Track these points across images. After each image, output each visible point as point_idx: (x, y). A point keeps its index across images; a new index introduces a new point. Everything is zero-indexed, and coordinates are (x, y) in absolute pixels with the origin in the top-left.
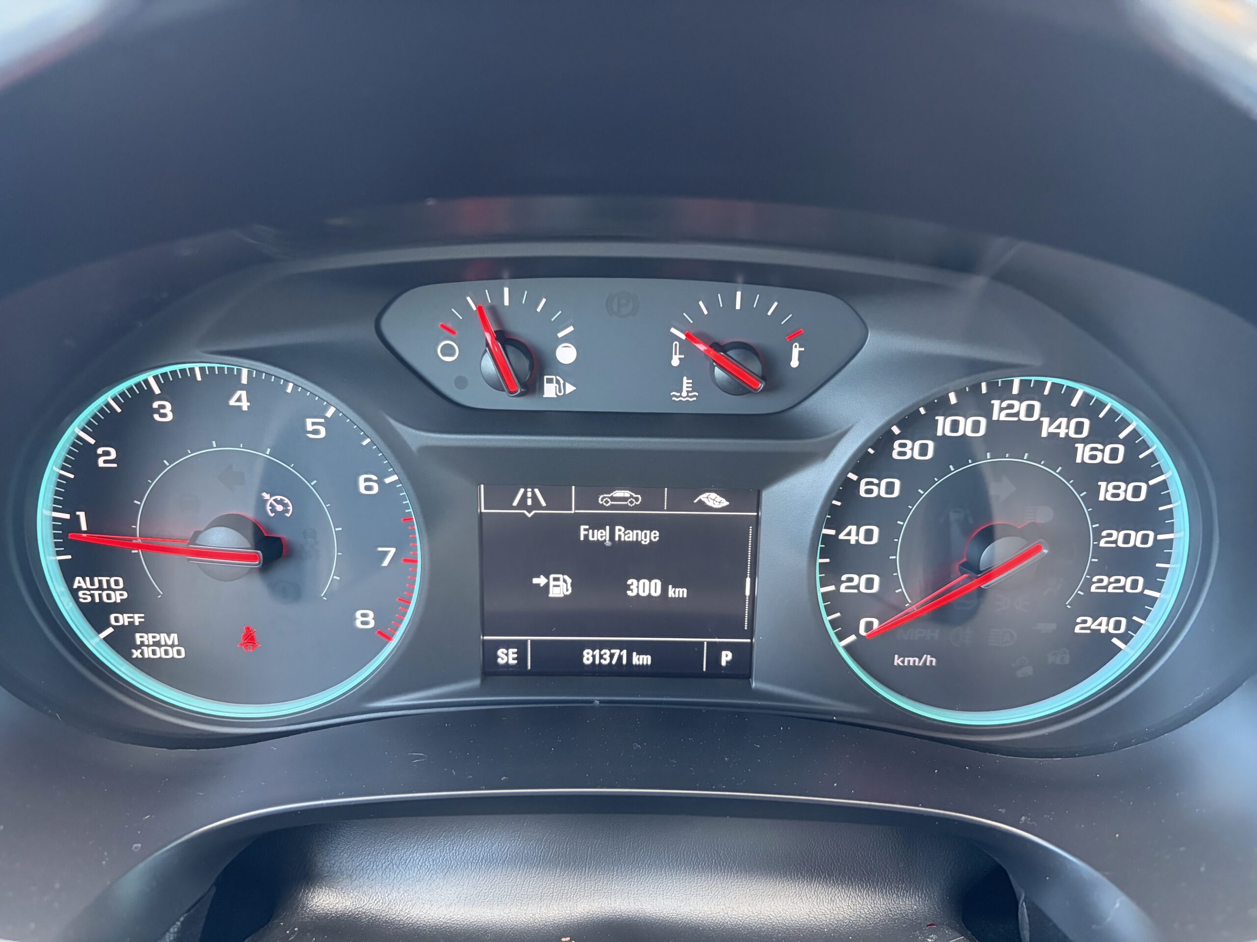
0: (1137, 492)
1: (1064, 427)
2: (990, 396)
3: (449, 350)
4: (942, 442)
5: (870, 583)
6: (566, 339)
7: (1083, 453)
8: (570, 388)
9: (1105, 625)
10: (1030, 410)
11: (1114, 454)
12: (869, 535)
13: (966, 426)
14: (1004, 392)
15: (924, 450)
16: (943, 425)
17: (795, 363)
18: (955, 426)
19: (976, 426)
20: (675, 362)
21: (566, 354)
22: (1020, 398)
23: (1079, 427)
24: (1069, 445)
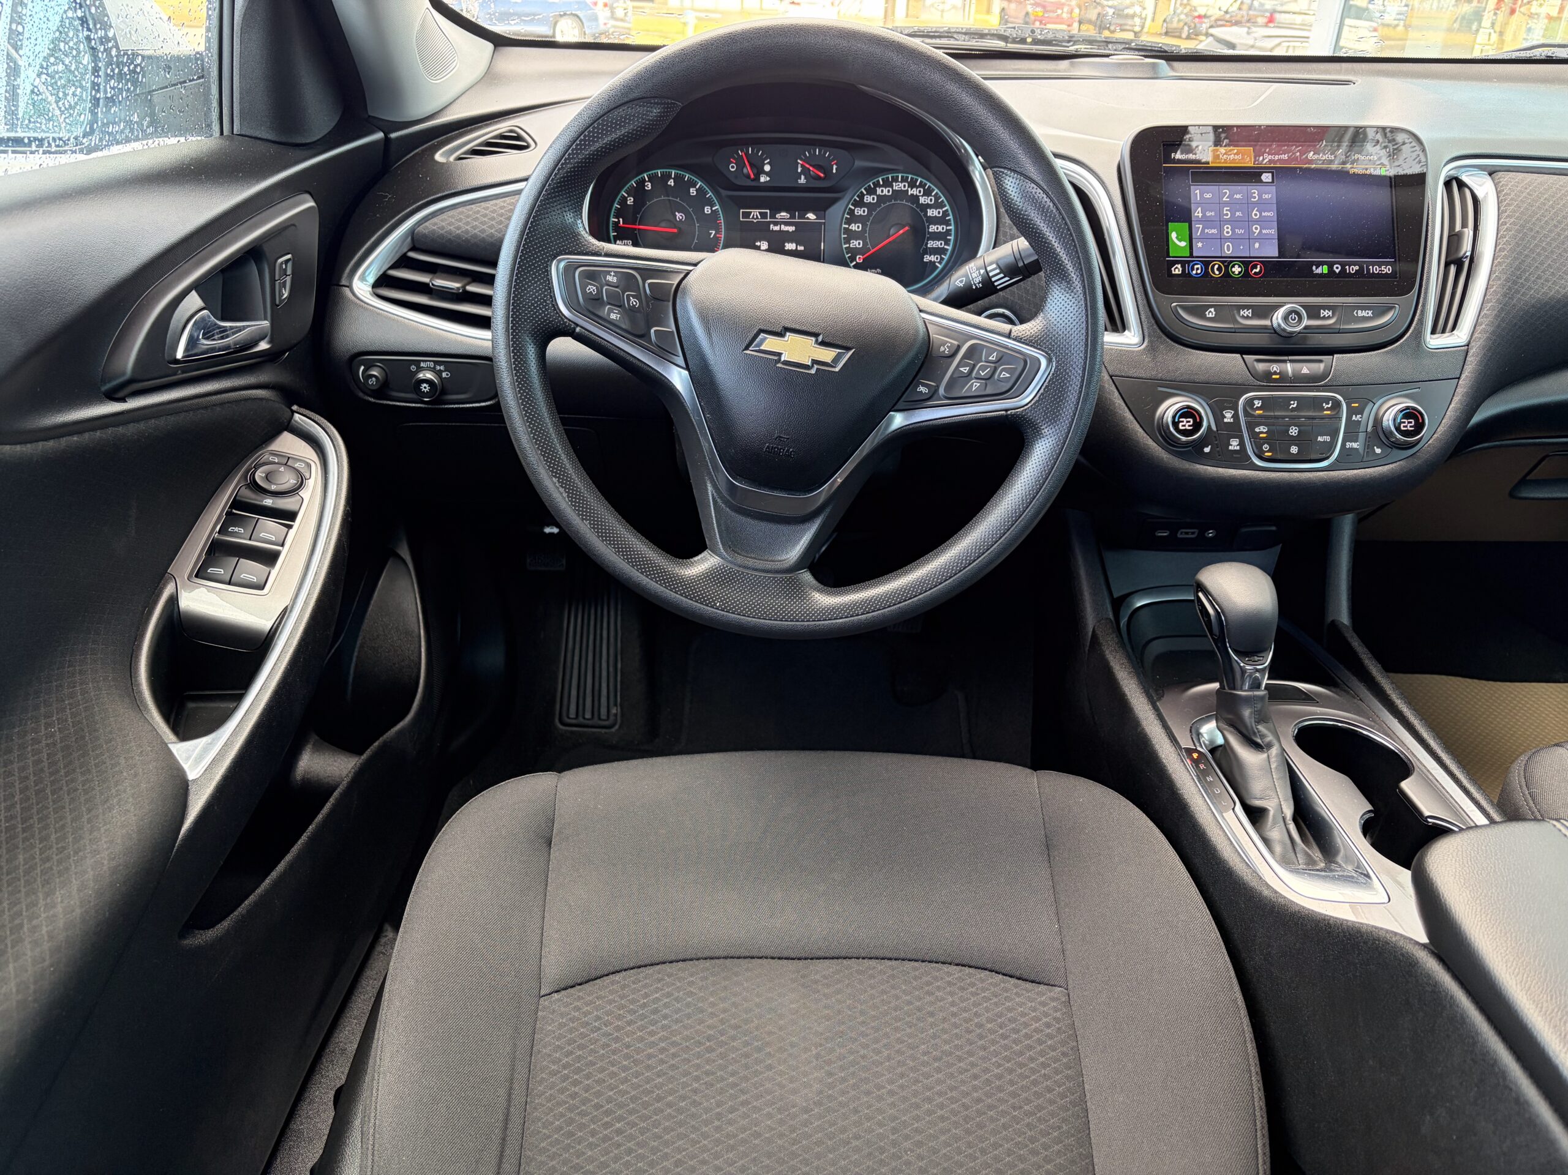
0: (939, 213)
1: (914, 192)
2: (892, 181)
3: (733, 167)
4: (878, 196)
5: (859, 244)
6: (768, 163)
7: (922, 200)
8: (768, 179)
9: (933, 258)
10: (905, 186)
11: (931, 200)
12: (858, 227)
13: (885, 192)
14: (897, 181)
15: (873, 199)
16: (879, 191)
17: (834, 171)
18: (882, 191)
19: (889, 191)
20: (799, 170)
21: (767, 168)
22: (902, 182)
23: (920, 192)
24: (917, 197)
